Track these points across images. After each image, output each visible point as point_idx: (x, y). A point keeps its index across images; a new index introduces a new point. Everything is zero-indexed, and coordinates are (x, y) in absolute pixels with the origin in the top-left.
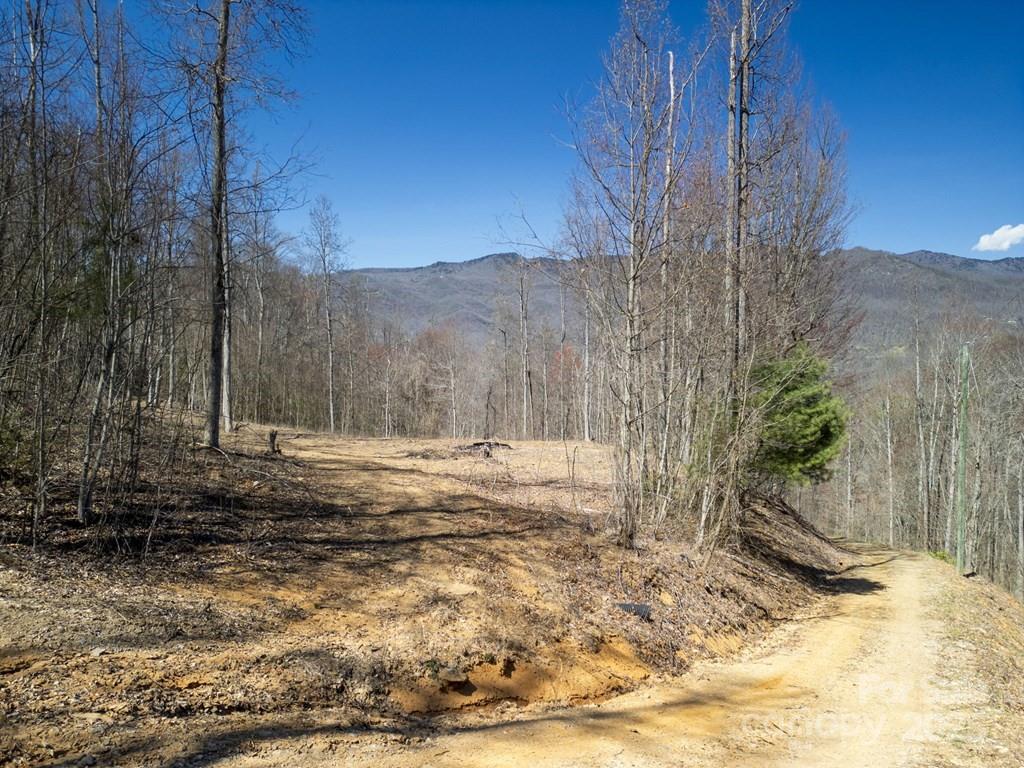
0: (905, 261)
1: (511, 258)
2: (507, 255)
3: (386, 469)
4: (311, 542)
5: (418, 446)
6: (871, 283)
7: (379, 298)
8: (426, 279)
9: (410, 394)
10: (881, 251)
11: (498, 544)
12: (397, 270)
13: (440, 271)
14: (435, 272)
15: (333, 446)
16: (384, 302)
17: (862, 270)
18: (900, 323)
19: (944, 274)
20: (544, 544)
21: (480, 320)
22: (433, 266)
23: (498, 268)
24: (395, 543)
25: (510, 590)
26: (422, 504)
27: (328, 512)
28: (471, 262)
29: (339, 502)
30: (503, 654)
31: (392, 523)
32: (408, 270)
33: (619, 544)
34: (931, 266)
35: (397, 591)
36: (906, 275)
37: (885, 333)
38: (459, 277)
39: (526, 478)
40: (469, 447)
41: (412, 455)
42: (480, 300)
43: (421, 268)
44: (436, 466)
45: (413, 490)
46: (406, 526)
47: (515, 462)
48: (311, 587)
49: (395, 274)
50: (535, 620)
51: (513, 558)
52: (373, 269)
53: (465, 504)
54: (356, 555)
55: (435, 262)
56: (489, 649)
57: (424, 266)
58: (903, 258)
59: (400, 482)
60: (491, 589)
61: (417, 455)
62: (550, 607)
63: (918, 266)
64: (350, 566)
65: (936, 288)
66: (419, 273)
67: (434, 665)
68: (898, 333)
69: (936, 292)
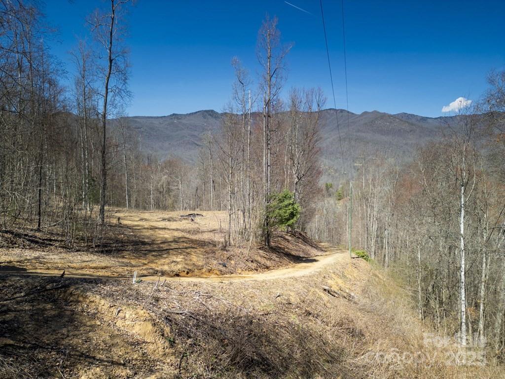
0: (395, 118)
1: (211, 113)
2: (209, 111)
3: (156, 228)
4: (142, 250)
5: (167, 215)
6: (380, 128)
7: (143, 132)
8: (168, 122)
9: (162, 190)
10: (385, 113)
11: (188, 250)
12: (152, 117)
13: (175, 118)
14: (172, 119)
15: (132, 216)
16: (145, 134)
17: (376, 122)
18: (392, 147)
19: (412, 124)
20: (202, 250)
21: (195, 144)
22: (171, 115)
23: (204, 117)
24: (162, 251)
25: (191, 260)
26: (169, 240)
27: (144, 243)
28: (190, 114)
29: (146, 240)
30: (186, 271)
31: (161, 246)
32: (158, 118)
33: (222, 249)
34: (407, 120)
35: (164, 260)
36: (395, 124)
37: (386, 152)
38: (184, 121)
39: (205, 229)
40: (187, 216)
41: (164, 220)
42: (196, 133)
43: (165, 116)
44: (173, 225)
45: (167, 236)
46: (165, 246)
47: (202, 223)
48: (146, 260)
49: (151, 119)
50: (196, 266)
51: (192, 253)
52: (139, 116)
53: (182, 240)
54: (154, 253)
55: (172, 114)
56: (184, 269)
57: (166, 115)
58: (394, 116)
59: (162, 233)
60: (186, 260)
61: (166, 219)
62: (200, 263)
63: (401, 120)
64: (153, 255)
65: (409, 131)
66: (164, 119)
67: (173, 271)
68: (392, 152)
69: (409, 133)
